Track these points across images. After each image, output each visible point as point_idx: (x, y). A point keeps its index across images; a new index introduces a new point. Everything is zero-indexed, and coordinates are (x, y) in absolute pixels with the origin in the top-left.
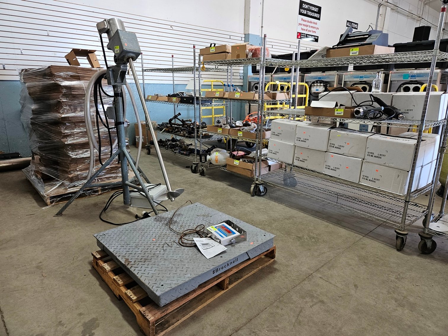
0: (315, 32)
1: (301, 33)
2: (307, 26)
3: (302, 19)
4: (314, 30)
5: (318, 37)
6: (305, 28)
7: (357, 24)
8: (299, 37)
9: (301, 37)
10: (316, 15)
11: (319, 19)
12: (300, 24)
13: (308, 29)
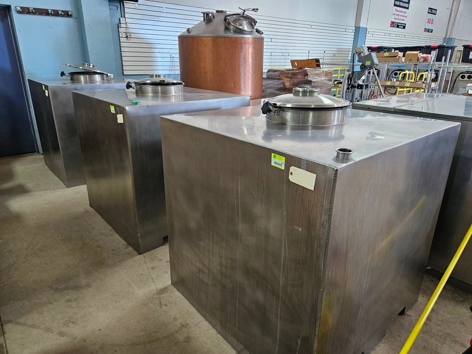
0: (404, 20)
1: (394, 22)
2: (398, 15)
3: (396, 10)
4: (403, 18)
5: (405, 24)
6: (397, 17)
7: (436, 10)
8: (392, 26)
9: (393, 26)
10: (406, 5)
11: (408, 8)
12: (394, 14)
13: (399, 18)
